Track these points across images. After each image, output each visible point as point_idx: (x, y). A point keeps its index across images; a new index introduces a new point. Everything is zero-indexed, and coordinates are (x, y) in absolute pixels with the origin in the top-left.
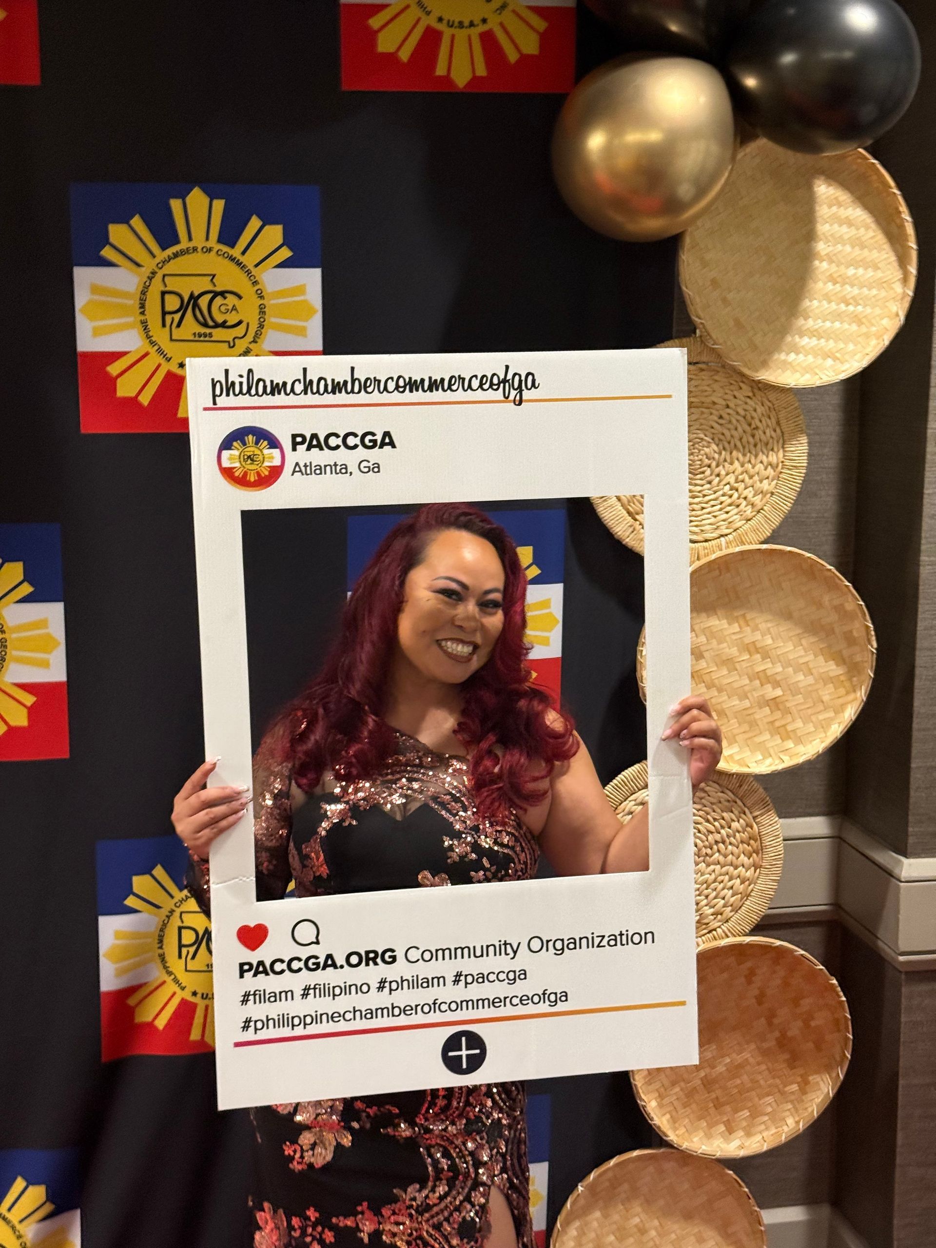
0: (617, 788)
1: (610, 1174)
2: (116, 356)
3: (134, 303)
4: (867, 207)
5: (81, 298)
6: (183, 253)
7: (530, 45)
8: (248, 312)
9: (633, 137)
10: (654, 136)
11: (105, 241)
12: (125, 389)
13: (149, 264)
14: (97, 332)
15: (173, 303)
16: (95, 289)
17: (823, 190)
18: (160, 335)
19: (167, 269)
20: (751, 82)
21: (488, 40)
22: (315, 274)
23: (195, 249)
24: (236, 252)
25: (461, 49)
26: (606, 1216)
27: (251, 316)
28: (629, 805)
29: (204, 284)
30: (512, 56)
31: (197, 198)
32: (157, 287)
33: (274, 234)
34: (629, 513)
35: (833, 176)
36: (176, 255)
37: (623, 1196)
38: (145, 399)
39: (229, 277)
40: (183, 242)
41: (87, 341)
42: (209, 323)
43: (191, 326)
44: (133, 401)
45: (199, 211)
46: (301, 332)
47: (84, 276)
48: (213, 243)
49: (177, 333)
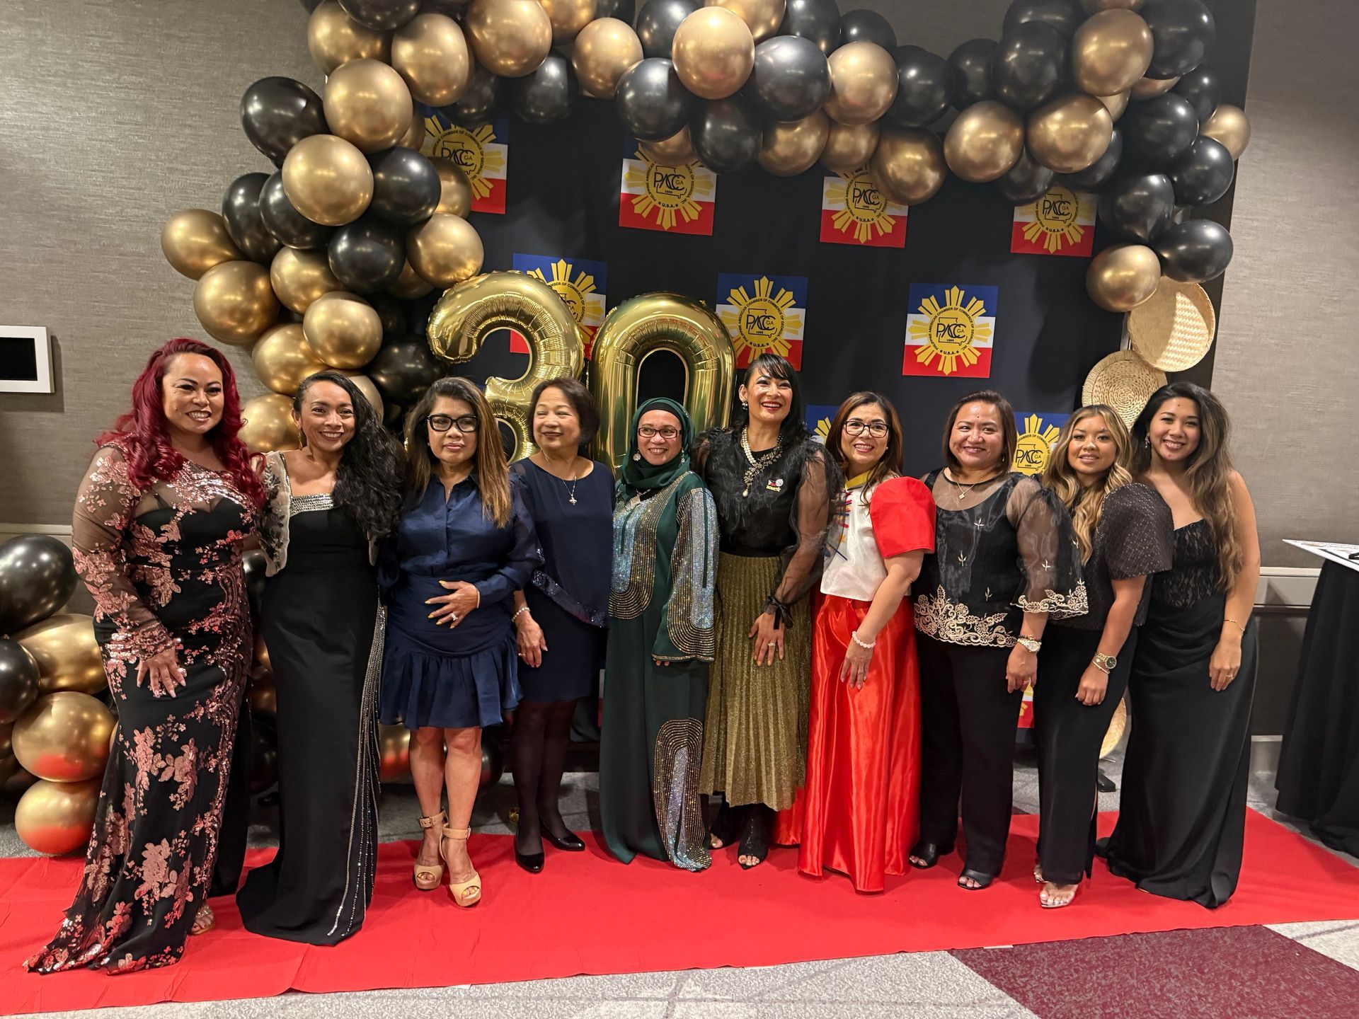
2: (918, 347)
3: (928, 327)
4: (1195, 305)
5: (909, 324)
6: (947, 310)
7: (1078, 239)
8: (967, 331)
9: (1123, 274)
10: (1131, 273)
11: (920, 304)
12: (920, 359)
13: (935, 313)
14: (913, 338)
15: (941, 328)
16: (915, 322)
17: (1179, 297)
18: (935, 339)
19: (941, 316)
20: (1166, 255)
21: (1063, 237)
22: (993, 319)
23: (952, 309)
24: (966, 310)
25: (1053, 239)
29: (953, 322)
30: (1071, 243)
31: (955, 290)
32: (937, 322)
33: (981, 303)
35: (1183, 293)
36: (945, 310)
38: (927, 363)
39: (962, 319)
40: (948, 306)
41: (909, 341)
42: (953, 336)
43: (947, 336)
44: (922, 364)
45: (955, 294)
46: (986, 341)
47: (911, 317)
48: (958, 306)
49: (941, 339)
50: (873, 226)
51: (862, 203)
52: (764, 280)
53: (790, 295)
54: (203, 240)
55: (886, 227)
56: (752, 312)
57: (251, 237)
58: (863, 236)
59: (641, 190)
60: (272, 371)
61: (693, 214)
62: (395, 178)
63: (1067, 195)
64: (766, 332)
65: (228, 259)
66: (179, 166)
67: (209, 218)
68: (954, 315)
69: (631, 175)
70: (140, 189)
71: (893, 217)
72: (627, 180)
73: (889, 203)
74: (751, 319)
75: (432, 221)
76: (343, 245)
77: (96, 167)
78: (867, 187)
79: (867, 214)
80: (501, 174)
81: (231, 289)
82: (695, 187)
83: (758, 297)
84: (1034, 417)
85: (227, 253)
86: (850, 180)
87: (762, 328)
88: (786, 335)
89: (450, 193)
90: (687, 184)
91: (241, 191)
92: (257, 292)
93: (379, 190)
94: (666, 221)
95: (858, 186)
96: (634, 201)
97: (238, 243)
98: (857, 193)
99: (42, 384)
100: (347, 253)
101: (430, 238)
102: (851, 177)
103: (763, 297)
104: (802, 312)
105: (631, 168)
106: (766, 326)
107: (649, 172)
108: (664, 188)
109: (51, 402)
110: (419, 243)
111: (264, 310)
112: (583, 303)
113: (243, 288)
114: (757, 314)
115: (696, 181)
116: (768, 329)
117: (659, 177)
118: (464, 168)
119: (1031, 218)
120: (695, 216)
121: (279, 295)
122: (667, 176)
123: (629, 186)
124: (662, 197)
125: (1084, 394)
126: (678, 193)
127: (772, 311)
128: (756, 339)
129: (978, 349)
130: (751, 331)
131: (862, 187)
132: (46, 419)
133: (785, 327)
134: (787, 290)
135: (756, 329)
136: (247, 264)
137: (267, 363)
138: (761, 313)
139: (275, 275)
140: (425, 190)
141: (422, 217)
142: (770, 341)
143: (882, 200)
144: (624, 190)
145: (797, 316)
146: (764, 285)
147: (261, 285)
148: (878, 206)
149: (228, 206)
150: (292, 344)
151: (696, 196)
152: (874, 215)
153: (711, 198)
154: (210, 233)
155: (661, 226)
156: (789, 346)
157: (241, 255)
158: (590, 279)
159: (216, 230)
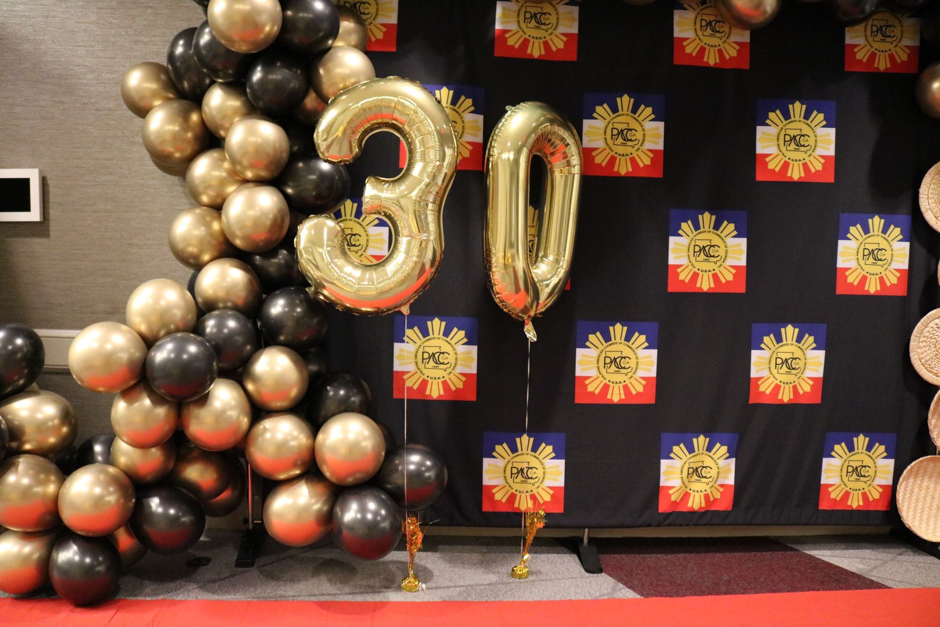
0: (928, 318)
1: (918, 465)
2: (769, 155)
3: (776, 138)
5: (759, 136)
6: (792, 122)
7: (905, 58)
8: (811, 141)
11: (767, 118)
12: (771, 166)
13: (781, 125)
14: (763, 147)
15: (788, 138)
16: (763, 133)
18: (783, 148)
19: (787, 127)
21: (891, 57)
22: (833, 130)
23: (796, 121)
24: (809, 122)
25: (882, 58)
26: (915, 481)
27: (812, 143)
28: (932, 324)
29: (798, 132)
30: (899, 61)
31: (797, 104)
32: (783, 132)
33: (821, 116)
34: (935, 217)
36: (790, 123)
37: (922, 474)
38: (777, 170)
39: (806, 130)
40: (793, 119)
41: (760, 150)
42: (799, 145)
43: (793, 146)
44: (773, 171)
45: (797, 108)
46: (828, 149)
47: (760, 129)
48: (802, 119)
49: (789, 148)
50: (720, 51)
51: (709, 31)
52: (626, 98)
53: (649, 110)
54: (153, 86)
55: (732, 52)
56: (616, 126)
57: (189, 81)
58: (711, 59)
59: (513, 27)
60: (201, 190)
61: (558, 44)
62: (301, 15)
63: (892, 20)
64: (629, 143)
65: (170, 99)
66: (142, 38)
67: (157, 69)
68: (797, 125)
69: (504, 15)
70: (112, 58)
71: (736, 43)
72: (500, 18)
73: (734, 30)
74: (615, 132)
75: (332, 51)
76: (257, 75)
77: (81, 44)
78: (712, 18)
79: (715, 41)
80: (393, 19)
81: (170, 120)
82: (561, 22)
83: (620, 112)
84: (876, 218)
85: (171, 96)
86: (697, 12)
87: (626, 139)
88: (648, 145)
89: (348, 33)
90: (553, 19)
91: (181, 42)
92: (191, 123)
93: (286, 25)
94: (536, 51)
95: (704, 17)
96: (507, 35)
97: (179, 86)
98: (704, 23)
99: (33, 215)
100: (261, 81)
101: (330, 65)
102: (698, 10)
103: (625, 112)
104: (661, 125)
105: (504, 9)
106: (629, 138)
107: (519, 11)
108: (533, 23)
109: (40, 229)
110: (321, 71)
111: (196, 138)
112: (463, 122)
113: (180, 120)
114: (620, 127)
115: (561, 16)
116: (631, 140)
117: (528, 15)
118: (362, 16)
119: (861, 41)
120: (561, 45)
121: (208, 124)
122: (535, 15)
123: (502, 23)
124: (531, 31)
125: (921, 196)
126: (545, 27)
127: (634, 125)
128: (621, 150)
129: (823, 157)
130: (616, 142)
131: (709, 18)
132: (37, 244)
133: (647, 138)
134: (646, 106)
135: (620, 140)
136: (185, 102)
137: (197, 182)
138: (624, 126)
139: (205, 108)
140: (325, 25)
141: (323, 47)
142: (633, 150)
143: (726, 29)
144: (498, 26)
145: (657, 129)
146: (625, 102)
147: (195, 117)
148: (723, 34)
149: (171, 57)
150: (217, 165)
151: (562, 29)
152: (720, 42)
153: (575, 30)
154: (158, 79)
155: (531, 54)
156: (651, 155)
157: (181, 95)
158: (469, 102)
159: (163, 77)
